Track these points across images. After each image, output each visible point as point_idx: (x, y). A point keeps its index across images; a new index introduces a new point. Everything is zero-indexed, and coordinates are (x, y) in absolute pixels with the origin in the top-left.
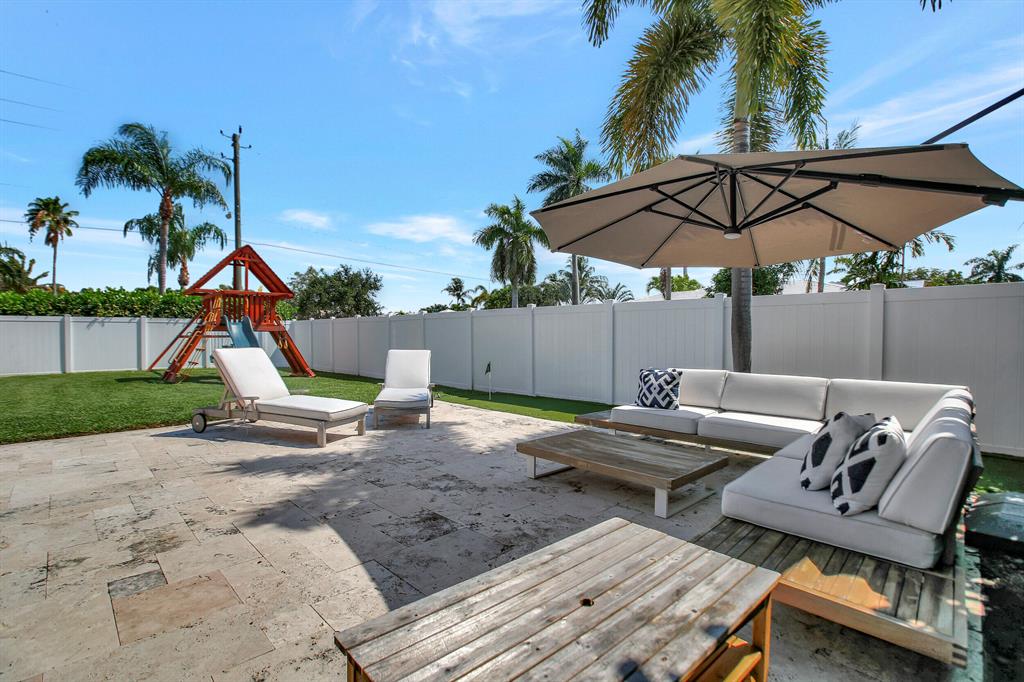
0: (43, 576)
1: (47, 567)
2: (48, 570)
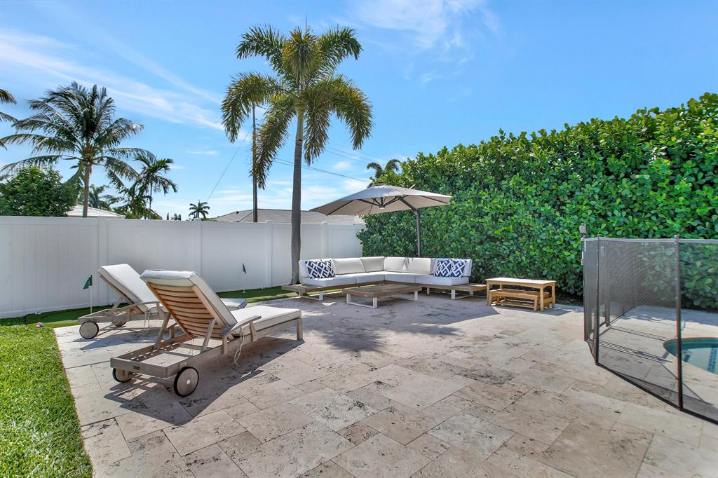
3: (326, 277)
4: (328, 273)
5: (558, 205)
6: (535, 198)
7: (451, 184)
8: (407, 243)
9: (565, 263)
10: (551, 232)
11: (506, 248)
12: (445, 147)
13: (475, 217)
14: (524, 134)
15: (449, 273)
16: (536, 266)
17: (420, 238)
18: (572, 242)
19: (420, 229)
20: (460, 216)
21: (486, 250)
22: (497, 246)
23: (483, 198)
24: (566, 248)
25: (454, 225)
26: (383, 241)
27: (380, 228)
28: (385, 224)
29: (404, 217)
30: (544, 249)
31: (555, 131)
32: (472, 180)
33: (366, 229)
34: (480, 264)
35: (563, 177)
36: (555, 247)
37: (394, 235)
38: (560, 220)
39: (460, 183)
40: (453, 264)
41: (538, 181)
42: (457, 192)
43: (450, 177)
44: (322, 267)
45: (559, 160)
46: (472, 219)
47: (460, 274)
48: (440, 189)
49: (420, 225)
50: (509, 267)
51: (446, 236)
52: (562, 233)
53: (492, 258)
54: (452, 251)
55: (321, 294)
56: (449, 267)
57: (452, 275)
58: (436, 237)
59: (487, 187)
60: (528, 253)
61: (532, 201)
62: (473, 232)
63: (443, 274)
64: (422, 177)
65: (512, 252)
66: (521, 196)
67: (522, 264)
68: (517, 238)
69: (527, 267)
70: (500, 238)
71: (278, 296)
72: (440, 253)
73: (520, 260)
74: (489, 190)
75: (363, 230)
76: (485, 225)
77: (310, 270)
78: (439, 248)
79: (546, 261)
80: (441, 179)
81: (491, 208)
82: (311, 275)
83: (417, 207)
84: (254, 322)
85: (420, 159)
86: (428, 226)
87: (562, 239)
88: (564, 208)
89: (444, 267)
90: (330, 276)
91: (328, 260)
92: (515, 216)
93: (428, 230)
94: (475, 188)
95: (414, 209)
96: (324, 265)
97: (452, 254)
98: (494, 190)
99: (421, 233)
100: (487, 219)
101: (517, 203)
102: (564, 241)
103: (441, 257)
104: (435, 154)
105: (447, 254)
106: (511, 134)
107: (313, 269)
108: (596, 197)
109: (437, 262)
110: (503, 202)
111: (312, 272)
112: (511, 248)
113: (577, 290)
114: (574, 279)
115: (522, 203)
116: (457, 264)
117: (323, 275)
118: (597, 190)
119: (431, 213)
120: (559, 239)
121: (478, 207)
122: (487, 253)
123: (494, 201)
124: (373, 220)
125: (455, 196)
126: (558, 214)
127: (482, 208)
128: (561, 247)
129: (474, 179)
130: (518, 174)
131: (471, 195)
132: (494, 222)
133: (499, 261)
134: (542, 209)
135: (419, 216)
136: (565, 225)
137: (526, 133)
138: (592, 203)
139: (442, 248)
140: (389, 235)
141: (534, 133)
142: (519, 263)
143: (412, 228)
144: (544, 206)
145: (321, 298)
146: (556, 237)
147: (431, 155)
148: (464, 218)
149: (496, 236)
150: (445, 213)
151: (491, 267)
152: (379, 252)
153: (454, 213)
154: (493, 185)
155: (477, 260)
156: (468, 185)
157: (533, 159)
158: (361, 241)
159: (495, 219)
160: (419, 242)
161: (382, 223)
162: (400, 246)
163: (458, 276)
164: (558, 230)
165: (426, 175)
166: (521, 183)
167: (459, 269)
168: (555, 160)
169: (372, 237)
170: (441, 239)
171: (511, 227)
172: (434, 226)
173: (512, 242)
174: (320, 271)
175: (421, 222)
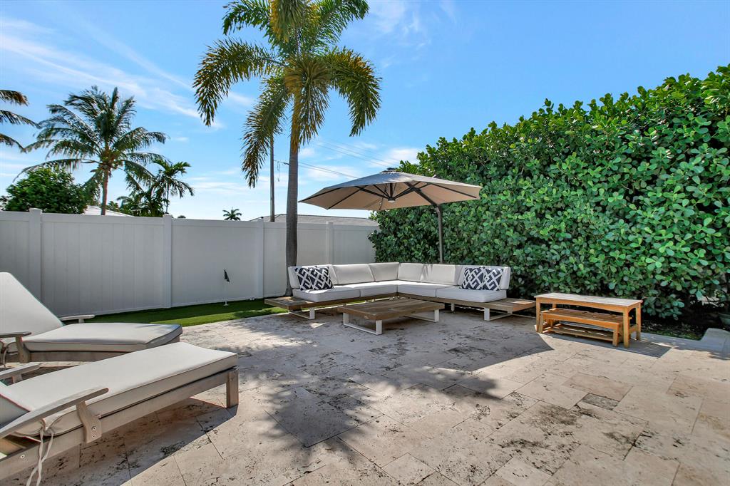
0: (641, 438)
1: (634, 445)
2: (635, 441)
3: (320, 289)
4: (323, 284)
5: (633, 195)
6: (599, 185)
7: (482, 174)
8: (427, 246)
9: (643, 274)
10: (623, 231)
11: (556, 252)
12: (472, 129)
13: (513, 213)
14: (578, 104)
15: (481, 285)
16: (599, 277)
17: (443, 240)
18: (656, 245)
19: (442, 230)
20: (493, 212)
21: (527, 255)
22: (542, 250)
23: (525, 188)
24: (644, 253)
25: (485, 224)
26: (399, 244)
27: (395, 229)
28: (402, 224)
29: (424, 215)
30: (612, 254)
31: (627, 95)
32: (509, 166)
33: (379, 231)
34: (519, 273)
35: (641, 156)
36: (628, 252)
37: (411, 237)
38: (637, 215)
39: (493, 171)
40: (486, 273)
41: (604, 162)
42: (489, 183)
43: (479, 165)
44: (316, 276)
45: (637, 131)
46: (509, 216)
47: (495, 286)
48: (468, 179)
49: (443, 225)
50: (558, 278)
51: (475, 238)
52: (640, 233)
53: (534, 266)
54: (482, 255)
55: (312, 311)
56: (481, 278)
57: (485, 287)
58: (462, 240)
59: (528, 174)
60: (586, 259)
61: (595, 190)
62: (510, 233)
63: (473, 286)
64: (445, 167)
65: (565, 257)
66: (577, 184)
67: (579, 274)
68: (570, 240)
69: (585, 278)
70: (546, 239)
71: (263, 310)
72: (467, 259)
73: (575, 269)
74: (532, 177)
75: (375, 231)
76: (526, 223)
77: (300, 280)
78: (465, 252)
79: (614, 270)
80: (469, 168)
81: (534, 201)
82: (301, 286)
83: (438, 202)
84: (87, 402)
85: (442, 145)
86: (453, 225)
87: (640, 240)
88: (641, 198)
89: (474, 277)
90: (326, 287)
91: (325, 266)
92: (569, 210)
93: (453, 230)
94: (513, 177)
95: (435, 205)
96: (319, 274)
97: (483, 260)
98: (539, 177)
99: (443, 235)
100: (530, 215)
101: (573, 193)
102: (644, 243)
103: (469, 263)
104: (459, 138)
105: (476, 260)
106: (561, 105)
107: (304, 279)
108: (697, 180)
109: (463, 271)
110: (552, 192)
111: (303, 282)
112: (563, 253)
113: (659, 310)
114: (655, 295)
115: (580, 192)
116: (491, 274)
117: (317, 286)
118: (700, 170)
119: (457, 210)
120: (635, 241)
121: (517, 201)
122: (529, 258)
123: (540, 192)
124: (387, 219)
125: (486, 187)
126: (632, 206)
127: (523, 201)
128: (637, 252)
129: (511, 165)
130: (574, 154)
131: (507, 185)
132: (539, 220)
133: (546, 268)
134: (610, 200)
135: (442, 213)
136: (646, 221)
137: (581, 103)
138: (689, 189)
139: (470, 252)
140: (406, 237)
141: (594, 101)
142: (574, 273)
143: (433, 228)
144: (612, 196)
145: (312, 316)
146: (631, 238)
147: (455, 140)
148: (498, 214)
149: (541, 237)
150: (473, 210)
151: (534, 277)
152: (394, 257)
153: (484, 208)
154: (537, 172)
155: (515, 268)
156: (503, 173)
157: (597, 133)
158: (374, 244)
159: (541, 216)
160: (441, 245)
161: (397, 224)
162: (419, 250)
163: (492, 289)
164: (633, 229)
165: (450, 163)
166: (578, 165)
167: (494, 279)
168: (631, 132)
169: (385, 239)
170: (469, 242)
171: (563, 225)
172: (460, 225)
173: (563, 244)
174: (313, 281)
175: (444, 221)
